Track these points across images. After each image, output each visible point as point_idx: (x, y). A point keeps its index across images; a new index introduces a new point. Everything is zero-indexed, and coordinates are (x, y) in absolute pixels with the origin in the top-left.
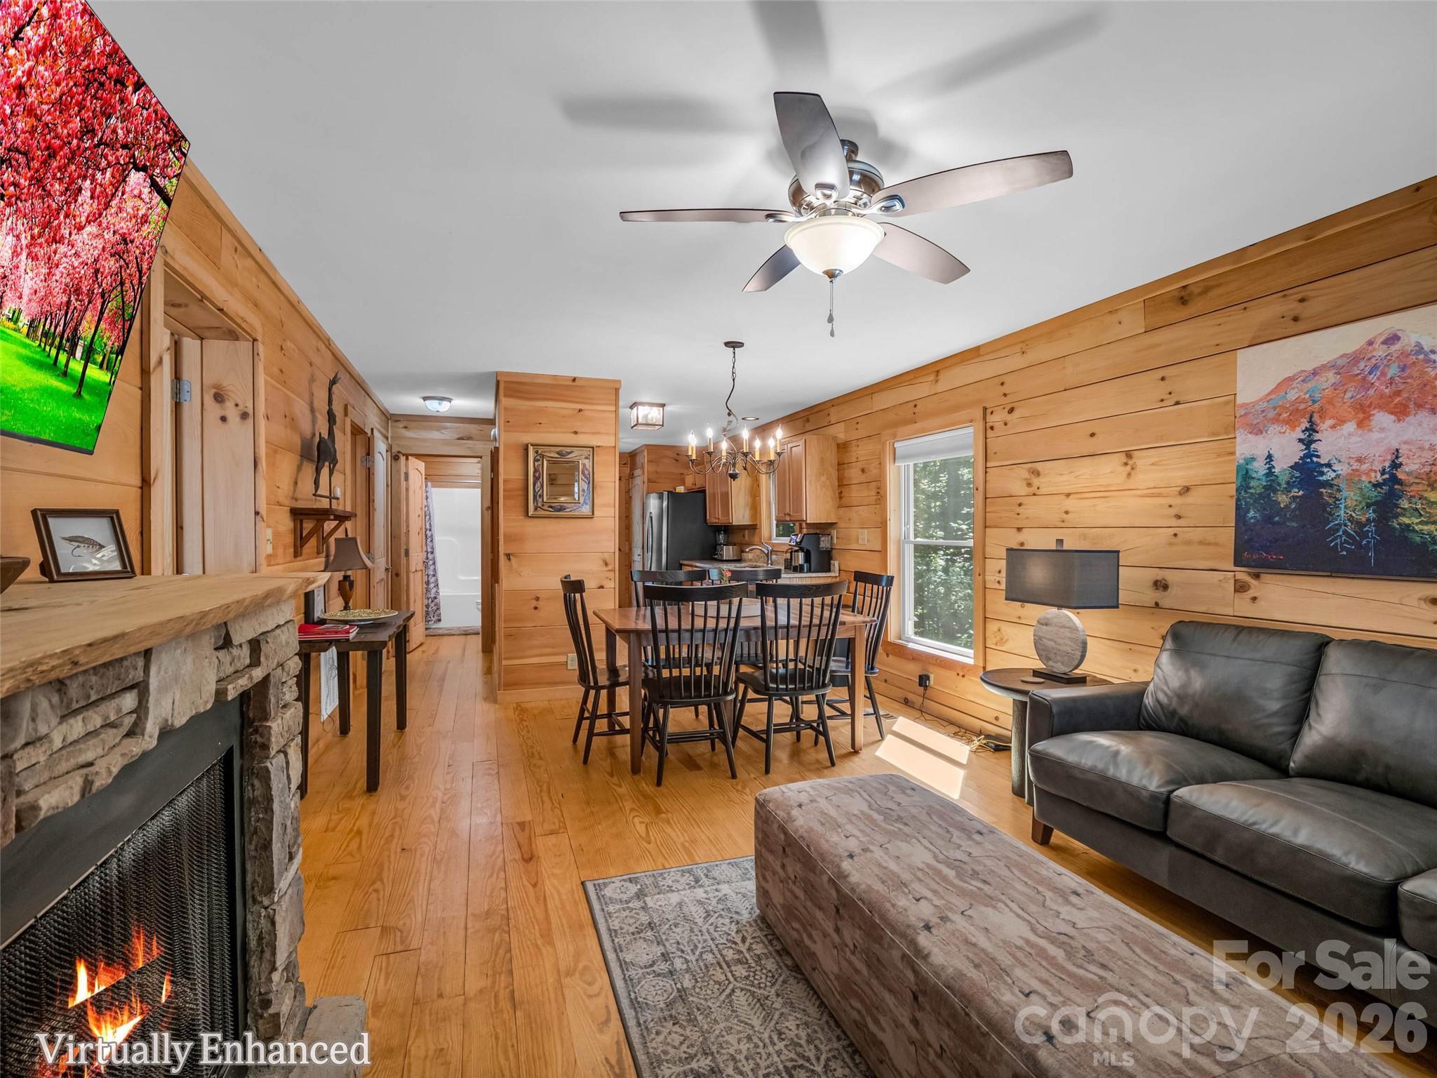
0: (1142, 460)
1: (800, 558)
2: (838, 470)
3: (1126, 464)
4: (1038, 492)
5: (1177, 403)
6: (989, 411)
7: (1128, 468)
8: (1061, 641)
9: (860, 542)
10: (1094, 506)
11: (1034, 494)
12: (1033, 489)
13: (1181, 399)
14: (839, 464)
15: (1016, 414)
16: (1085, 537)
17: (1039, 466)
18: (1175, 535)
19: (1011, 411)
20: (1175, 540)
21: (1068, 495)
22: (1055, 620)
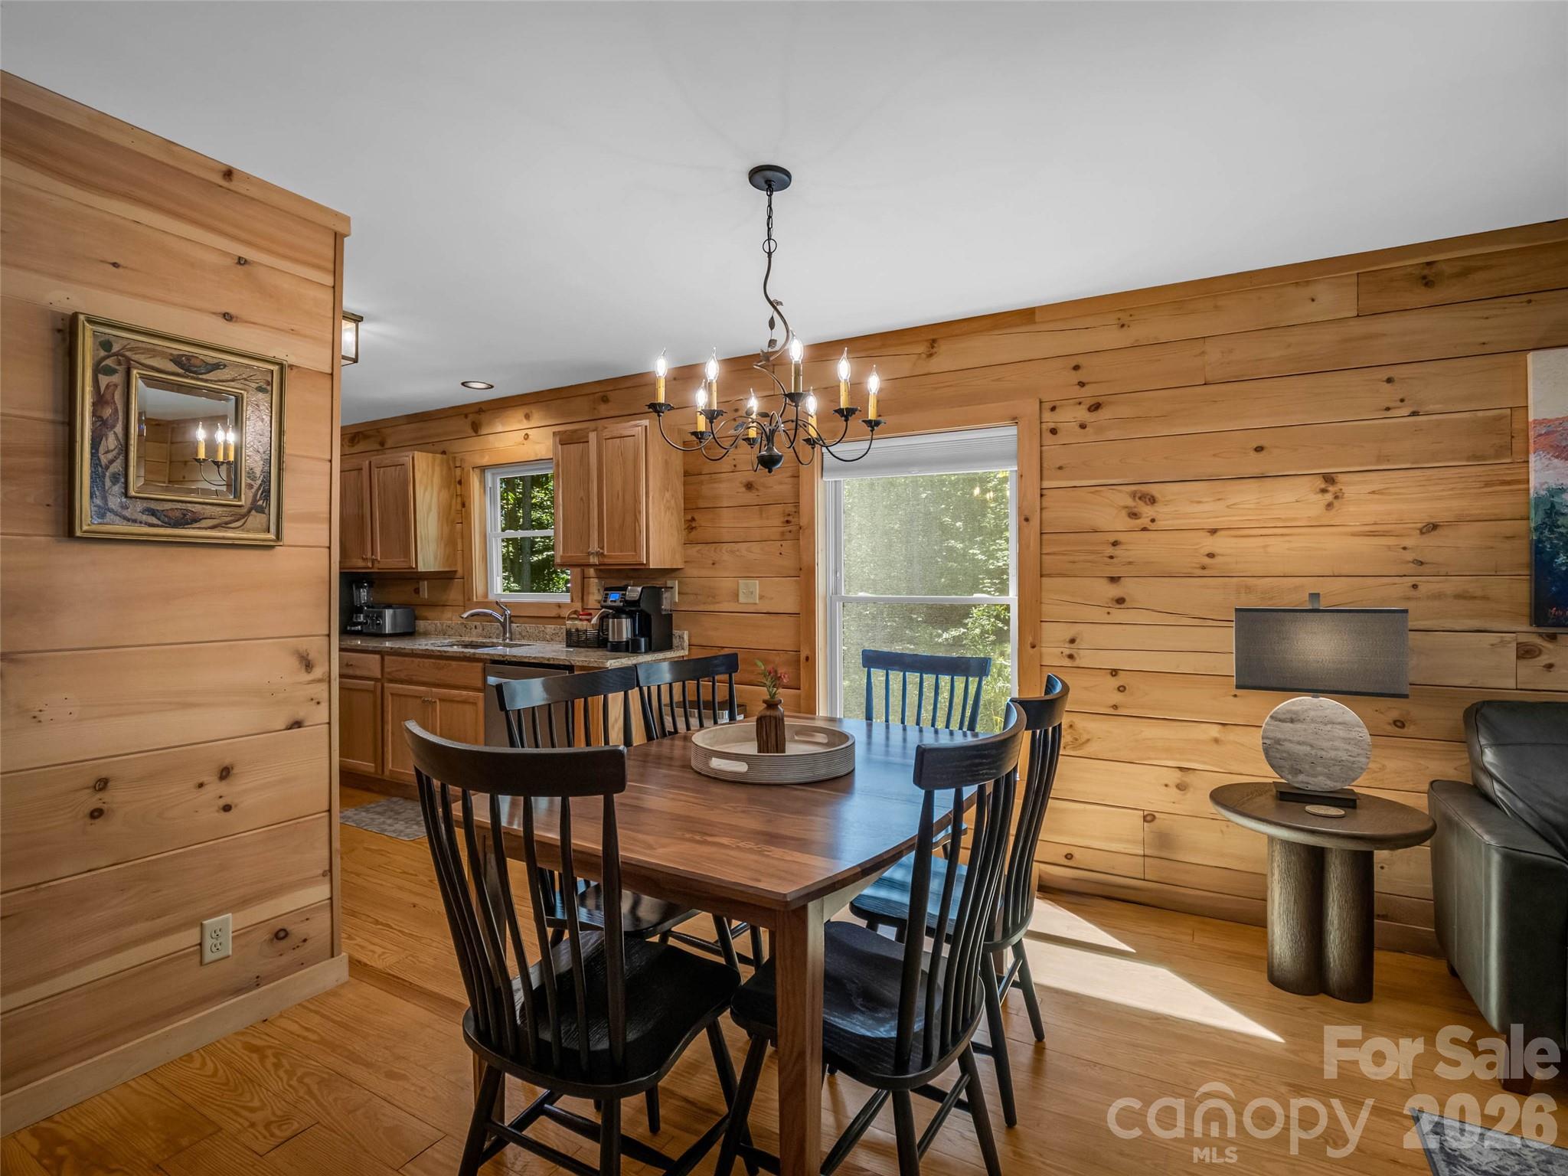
0: (1354, 488)
1: (625, 629)
2: (685, 484)
3: (1324, 491)
4: (1152, 526)
5: (1414, 414)
6: (1047, 406)
7: (1329, 497)
8: (1325, 744)
9: (742, 599)
10: (1266, 547)
11: (1144, 529)
12: (1144, 521)
13: (1422, 410)
14: (686, 474)
15: (1104, 414)
16: (1249, 589)
17: (1154, 490)
18: (1415, 586)
19: (1095, 407)
20: (1413, 593)
21: (1213, 532)
22: (1312, 714)
